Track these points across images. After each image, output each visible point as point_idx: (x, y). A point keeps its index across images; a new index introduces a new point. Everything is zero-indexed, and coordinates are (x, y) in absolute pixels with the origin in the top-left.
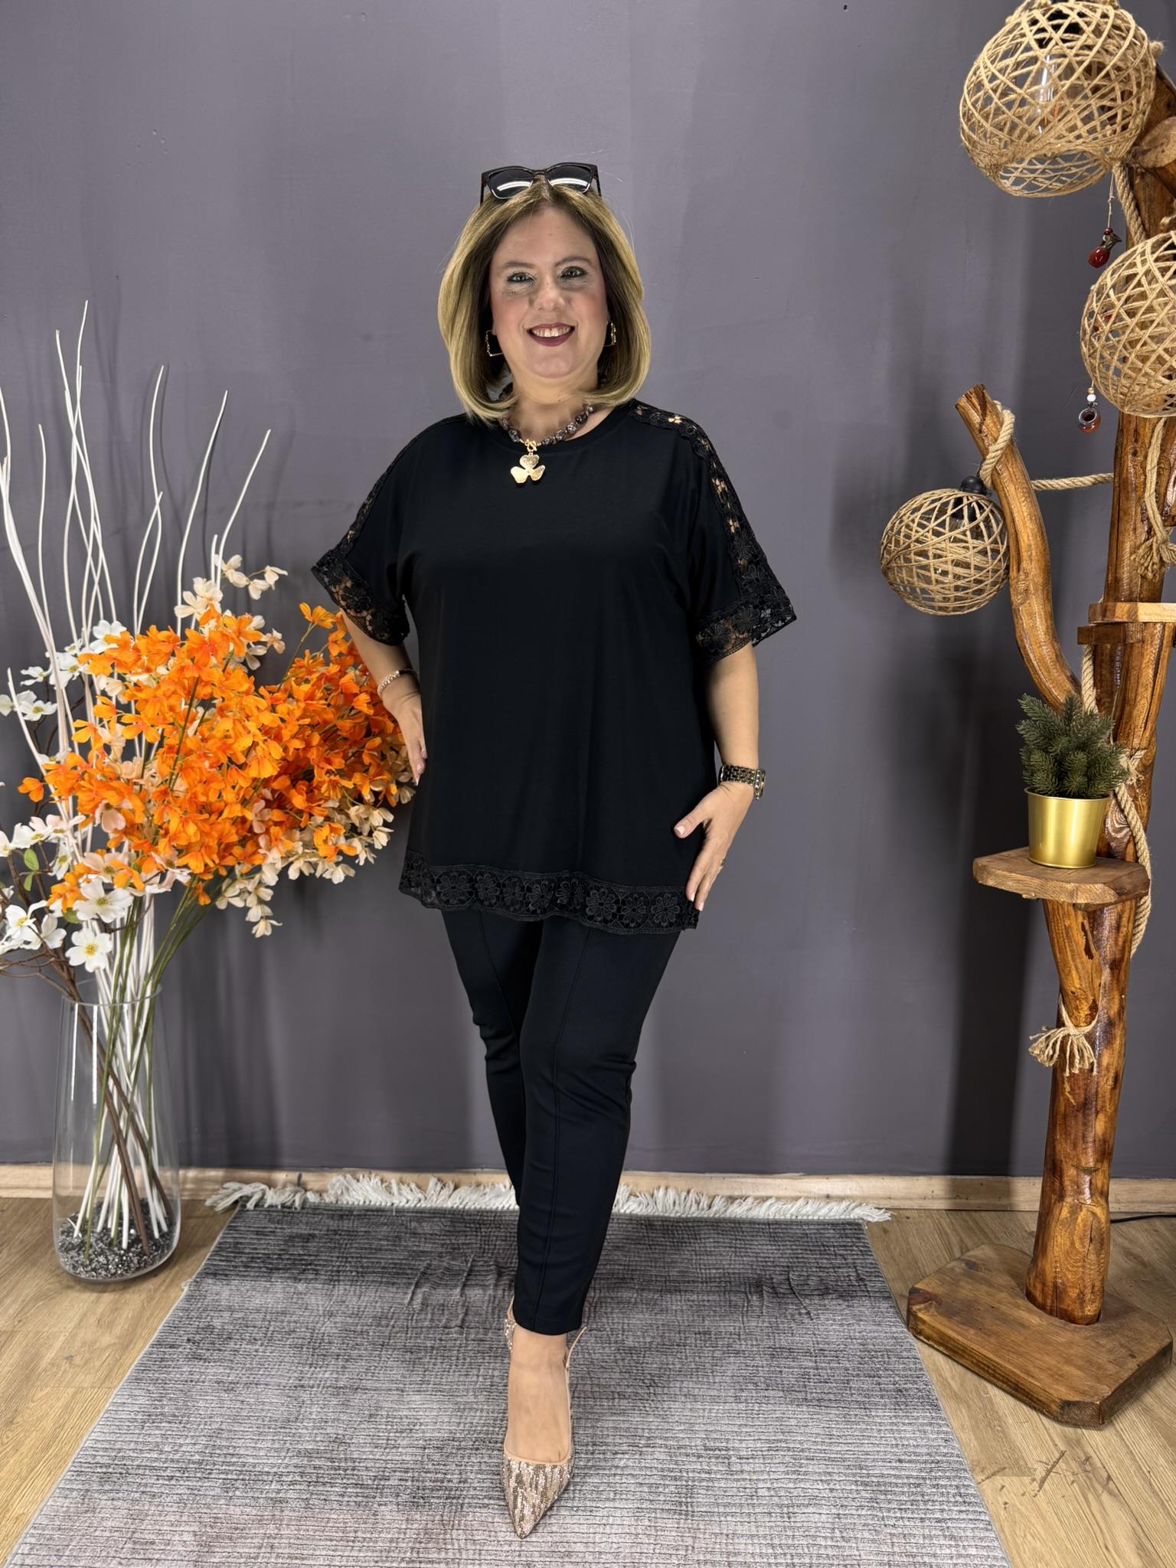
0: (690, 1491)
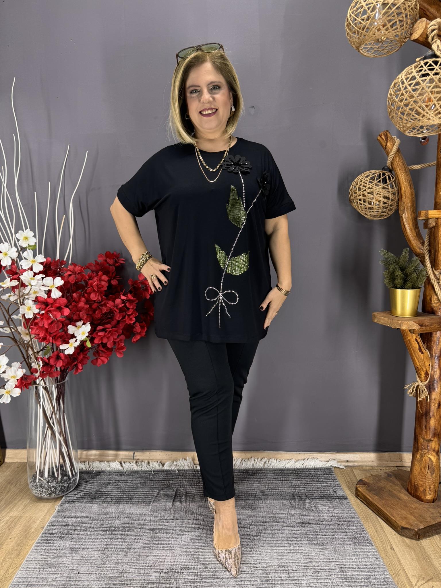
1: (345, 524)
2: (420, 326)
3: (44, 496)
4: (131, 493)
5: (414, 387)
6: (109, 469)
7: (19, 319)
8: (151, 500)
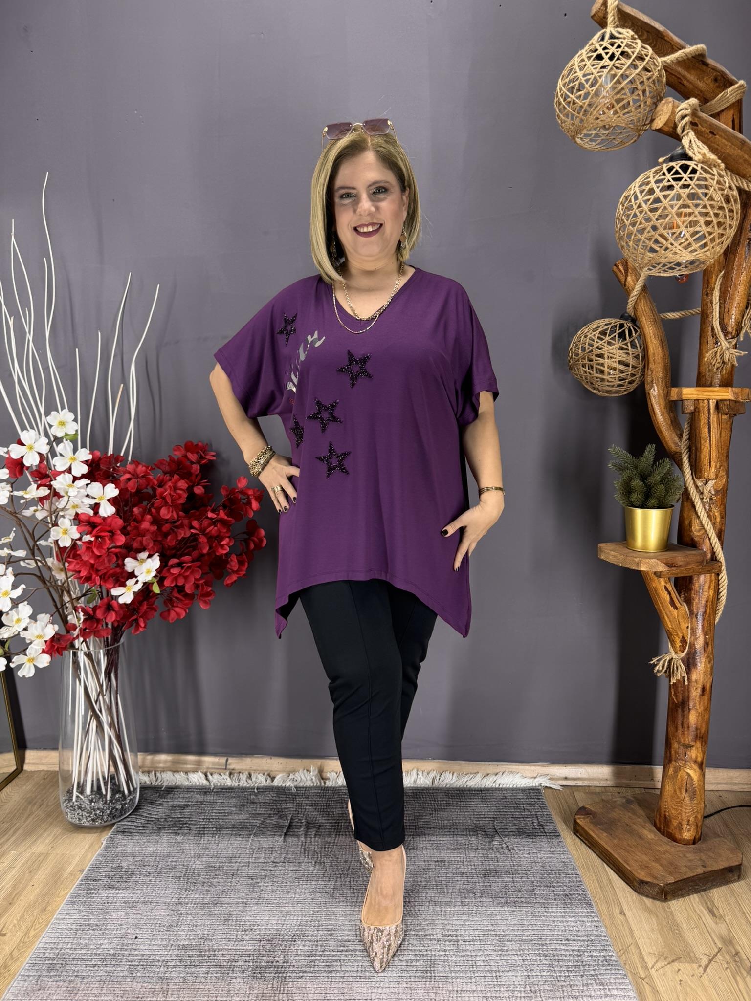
0: (433, 964)
1: (552, 875)
2: (668, 566)
3: (85, 822)
4: (221, 821)
5: (665, 661)
6: (187, 783)
7: (49, 546)
8: (250, 833)
